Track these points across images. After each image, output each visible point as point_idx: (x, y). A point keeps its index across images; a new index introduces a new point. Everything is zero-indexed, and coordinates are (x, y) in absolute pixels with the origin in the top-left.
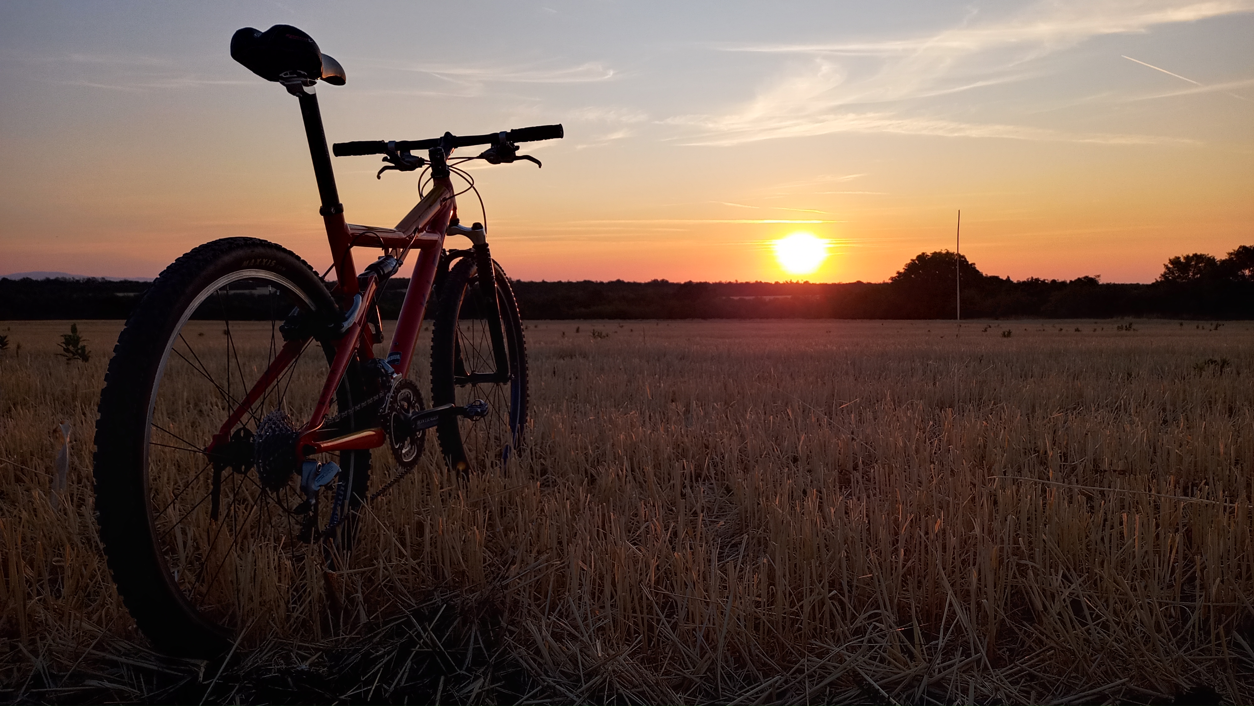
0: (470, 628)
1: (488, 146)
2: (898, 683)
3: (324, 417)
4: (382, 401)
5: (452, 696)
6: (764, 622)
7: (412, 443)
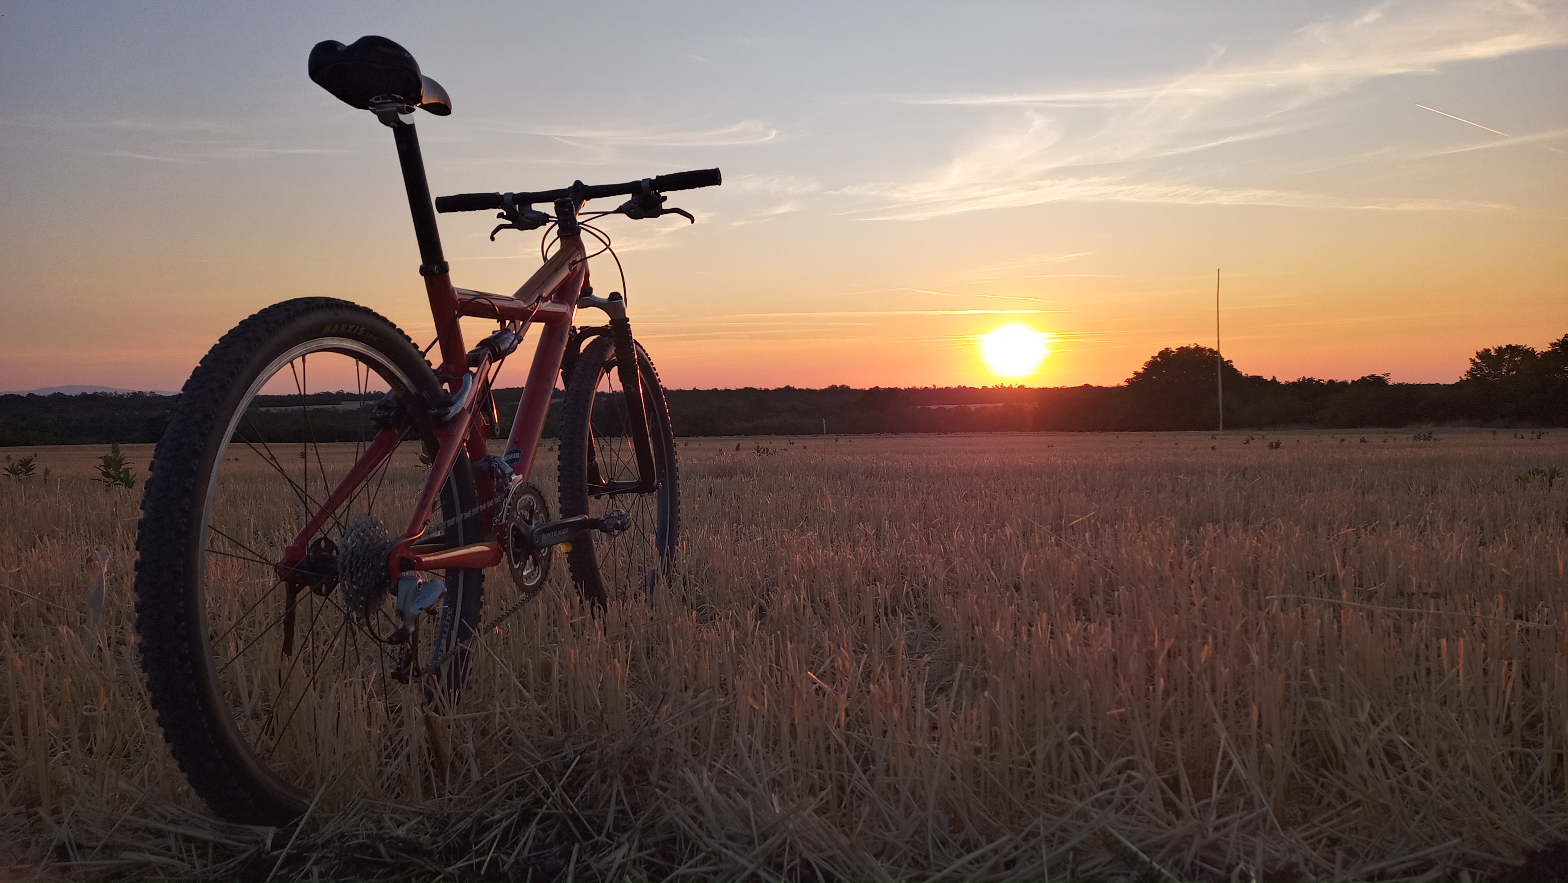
0: (611, 785)
1: (628, 197)
2: (1161, 846)
3: (425, 523)
4: (497, 508)
5: (588, 868)
6: (985, 772)
7: (535, 563)
